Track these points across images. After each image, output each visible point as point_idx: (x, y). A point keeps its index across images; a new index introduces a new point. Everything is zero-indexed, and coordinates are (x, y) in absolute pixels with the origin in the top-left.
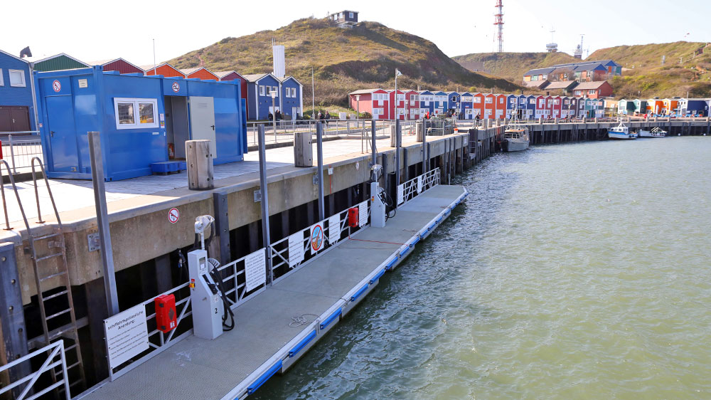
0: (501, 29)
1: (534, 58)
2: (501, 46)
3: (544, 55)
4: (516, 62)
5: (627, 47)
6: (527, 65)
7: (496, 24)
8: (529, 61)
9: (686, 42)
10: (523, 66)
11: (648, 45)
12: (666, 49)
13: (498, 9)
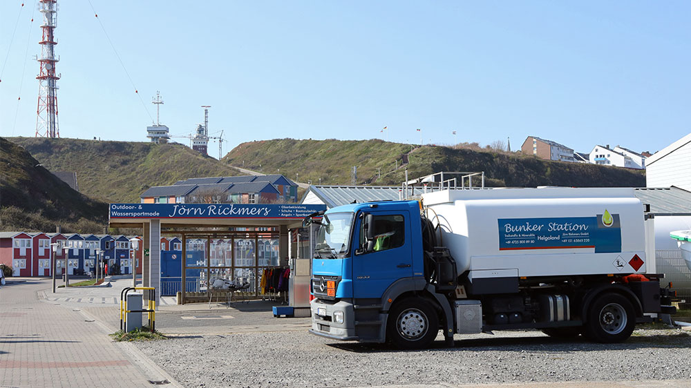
0: (52, 88)
1: (127, 154)
2: (53, 123)
3: (145, 148)
4: (92, 159)
5: (293, 142)
6: (115, 167)
7: (44, 78)
8: (118, 158)
9: (383, 142)
10: (107, 167)
11: (327, 141)
12: (356, 151)
13: (46, 48)
